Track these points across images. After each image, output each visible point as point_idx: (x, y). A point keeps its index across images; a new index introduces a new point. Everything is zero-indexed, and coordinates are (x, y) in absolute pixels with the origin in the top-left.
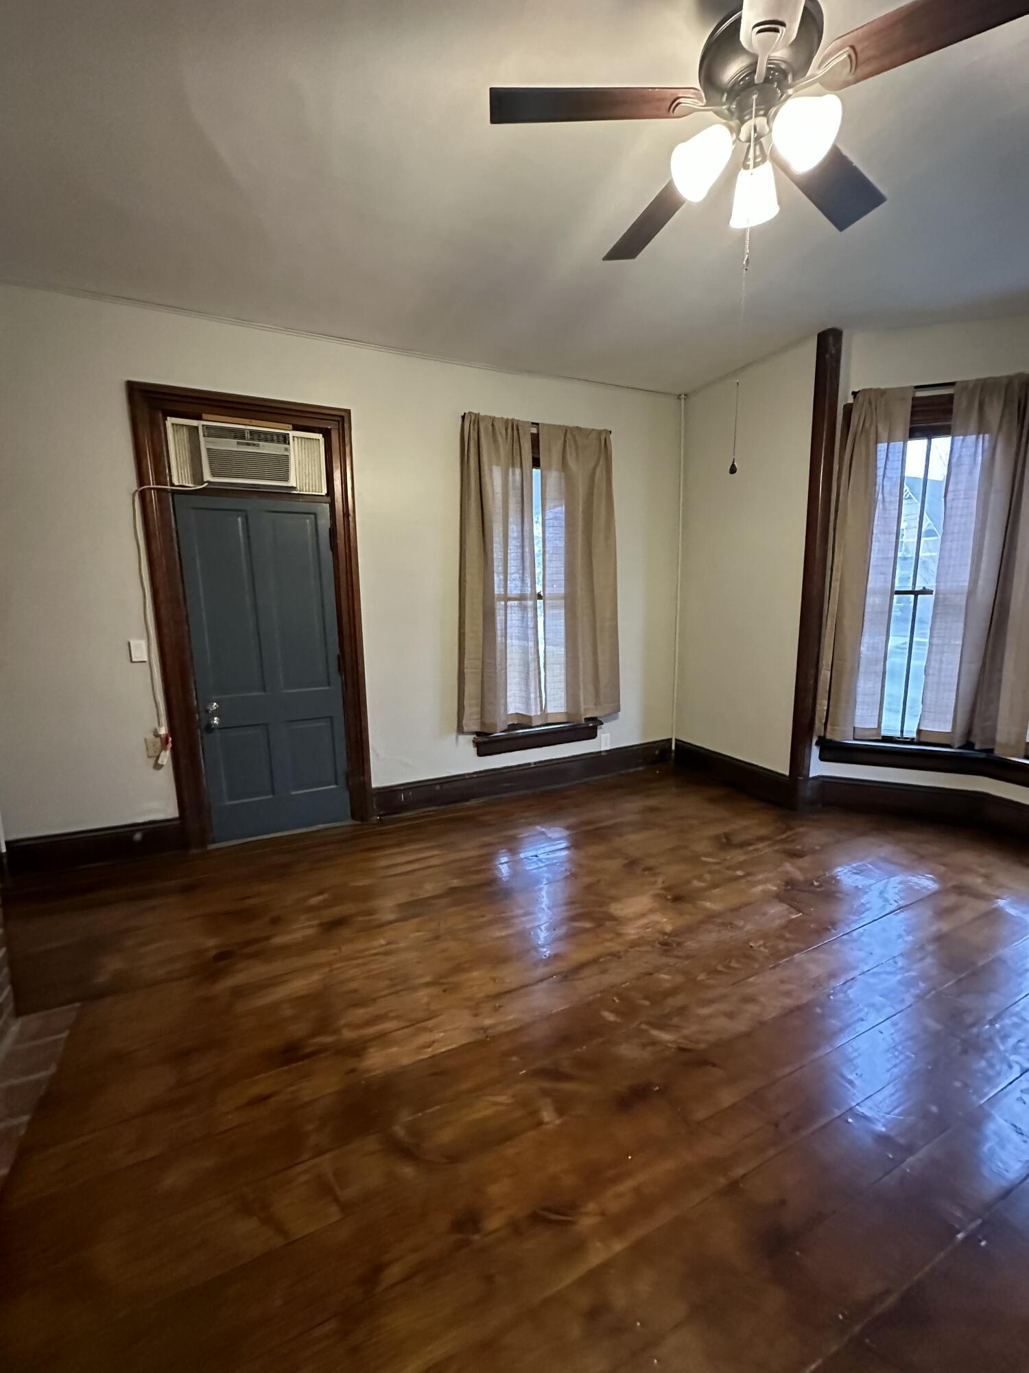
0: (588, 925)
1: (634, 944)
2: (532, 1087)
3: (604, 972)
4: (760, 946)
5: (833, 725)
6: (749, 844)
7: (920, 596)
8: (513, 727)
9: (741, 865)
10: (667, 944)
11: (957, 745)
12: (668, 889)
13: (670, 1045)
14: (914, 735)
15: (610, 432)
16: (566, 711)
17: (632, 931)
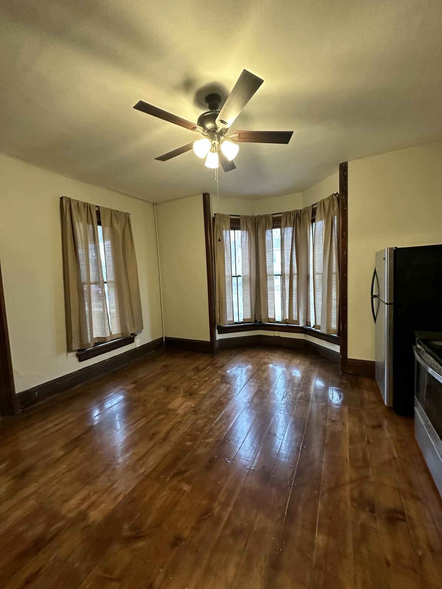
0: (163, 416)
1: (184, 416)
2: (175, 482)
3: (178, 430)
4: (224, 399)
5: (222, 321)
6: (205, 368)
7: (238, 277)
8: (96, 344)
9: (206, 376)
10: (195, 411)
11: (253, 322)
12: (186, 392)
13: (213, 442)
14: (243, 321)
15: (130, 214)
16: (121, 332)
17: (181, 412)
